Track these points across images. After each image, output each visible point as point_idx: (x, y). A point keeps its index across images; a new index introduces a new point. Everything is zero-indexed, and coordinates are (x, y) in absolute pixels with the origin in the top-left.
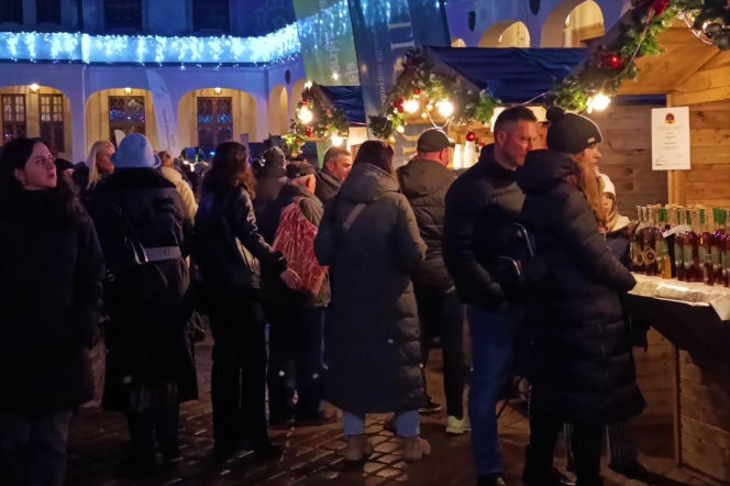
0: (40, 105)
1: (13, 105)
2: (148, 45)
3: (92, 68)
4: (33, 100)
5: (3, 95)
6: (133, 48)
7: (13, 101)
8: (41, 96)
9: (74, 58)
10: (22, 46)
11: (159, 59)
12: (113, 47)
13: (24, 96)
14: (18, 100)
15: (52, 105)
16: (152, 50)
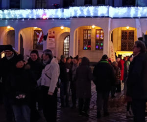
0: (96, 33)
1: (88, 33)
2: (135, 11)
3: (113, 20)
4: (94, 32)
5: (84, 30)
6: (129, 12)
7: (88, 32)
8: (96, 30)
9: (106, 15)
10: (88, 11)
11: (139, 15)
12: (121, 11)
13: (91, 30)
14: (89, 32)
15: (100, 34)
16: (137, 12)
